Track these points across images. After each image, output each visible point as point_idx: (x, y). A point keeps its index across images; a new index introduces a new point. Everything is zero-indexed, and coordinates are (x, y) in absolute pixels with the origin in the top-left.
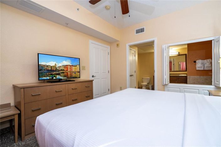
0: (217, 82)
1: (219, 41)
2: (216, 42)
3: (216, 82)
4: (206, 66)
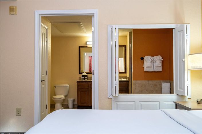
0: (181, 88)
1: (182, 30)
2: (179, 32)
3: (179, 89)
4: (156, 66)
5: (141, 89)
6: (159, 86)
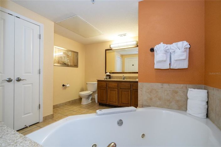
4: (175, 59)
5: (151, 96)
6: (182, 94)
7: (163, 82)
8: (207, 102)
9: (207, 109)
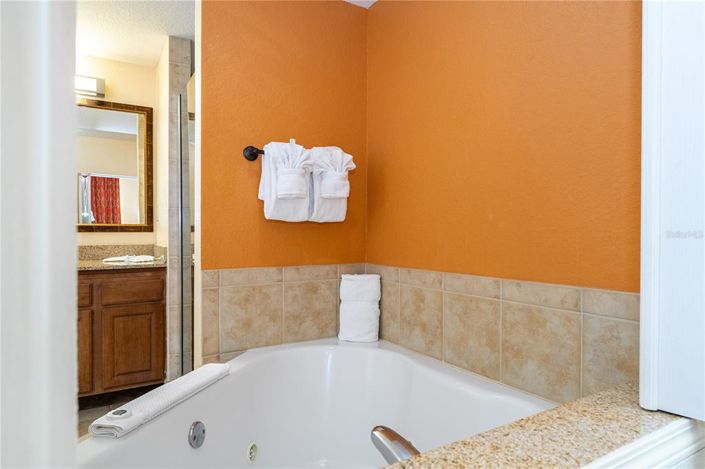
4: (325, 195)
5: (246, 312)
6: (328, 292)
7: (281, 263)
8: (380, 303)
9: (380, 317)
